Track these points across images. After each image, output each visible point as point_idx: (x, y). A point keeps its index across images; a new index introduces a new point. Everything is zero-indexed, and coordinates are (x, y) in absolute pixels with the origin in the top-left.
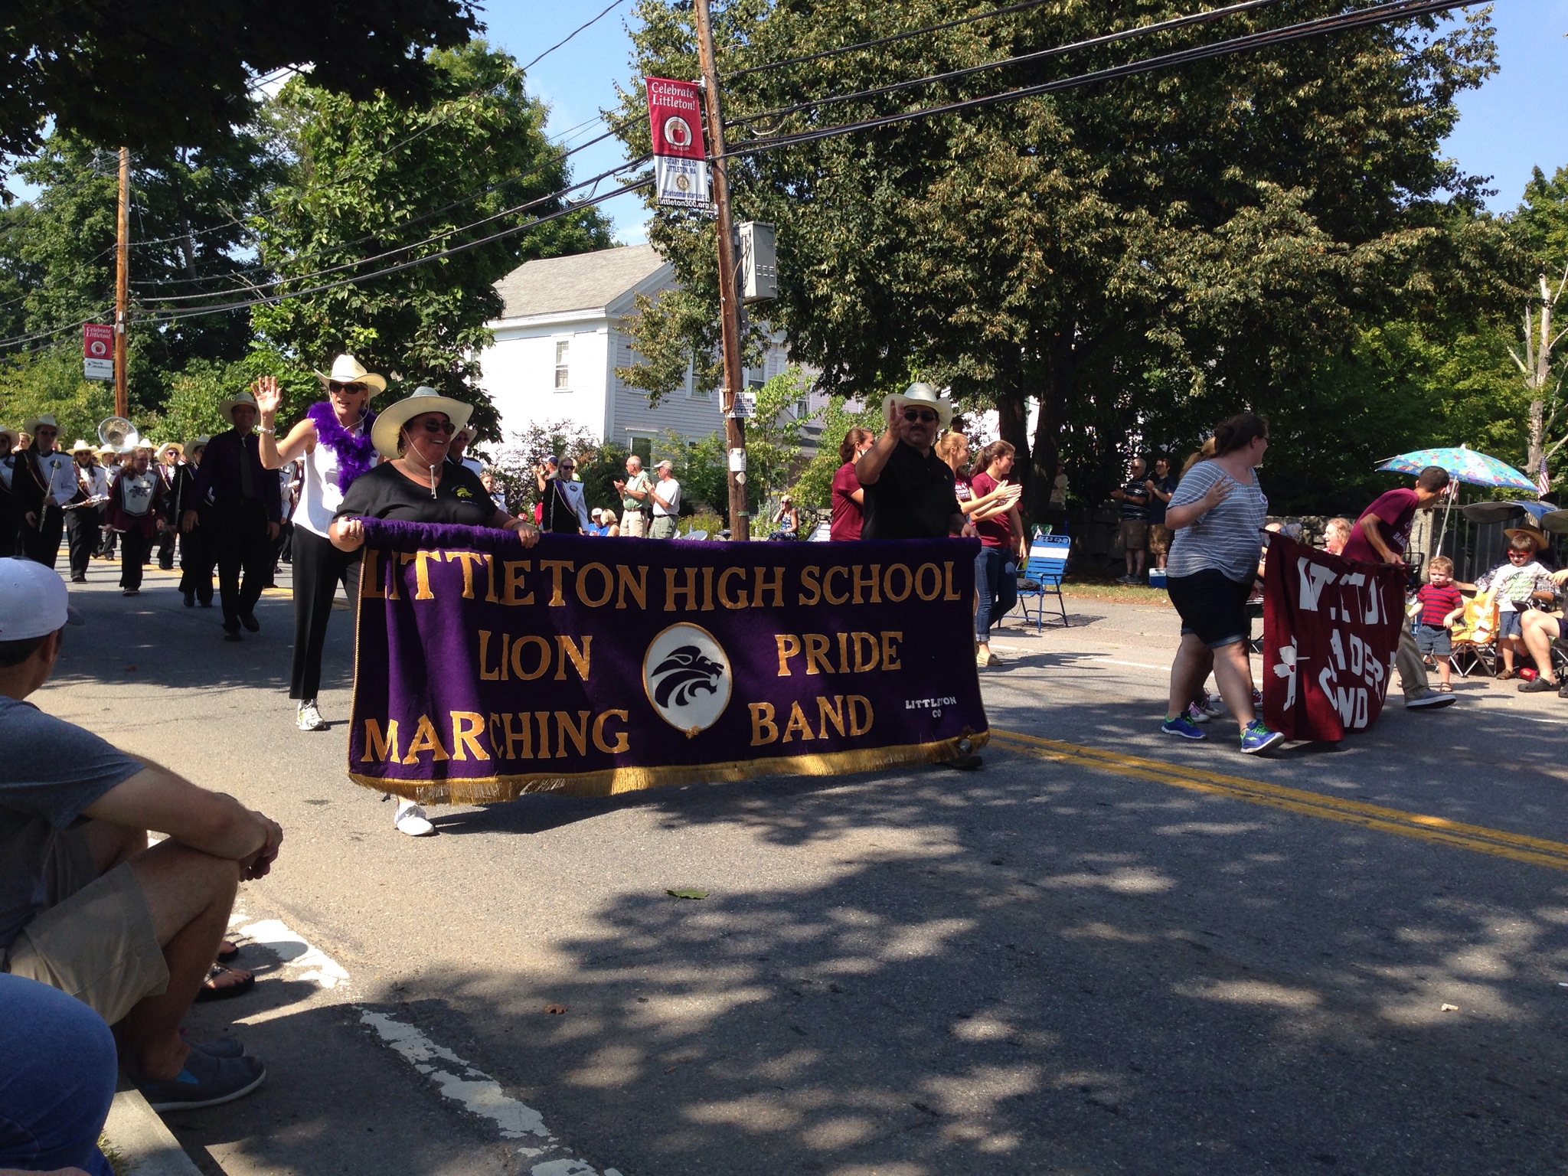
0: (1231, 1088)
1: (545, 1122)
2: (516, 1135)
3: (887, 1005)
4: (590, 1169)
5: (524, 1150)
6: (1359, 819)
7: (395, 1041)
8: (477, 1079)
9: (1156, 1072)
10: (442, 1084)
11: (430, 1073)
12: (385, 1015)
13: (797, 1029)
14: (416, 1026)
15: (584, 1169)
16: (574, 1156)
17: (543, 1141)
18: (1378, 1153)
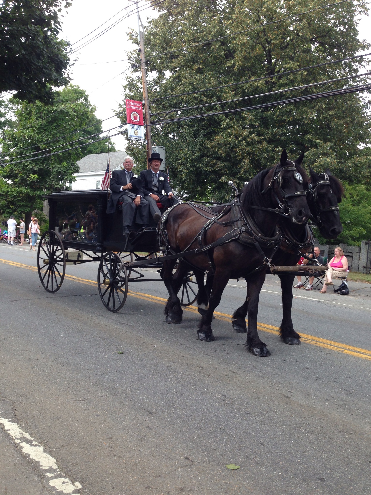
0: (293, 451)
1: (57, 463)
2: (46, 468)
3: (181, 418)
4: (70, 482)
5: (48, 474)
6: (341, 349)
7: (9, 430)
8: (36, 445)
9: (268, 445)
10: (23, 447)
11: (20, 443)
12: (8, 420)
13: (148, 427)
14: (18, 424)
15: (67, 482)
16: (65, 477)
17: (55, 471)
18: (339, 477)
